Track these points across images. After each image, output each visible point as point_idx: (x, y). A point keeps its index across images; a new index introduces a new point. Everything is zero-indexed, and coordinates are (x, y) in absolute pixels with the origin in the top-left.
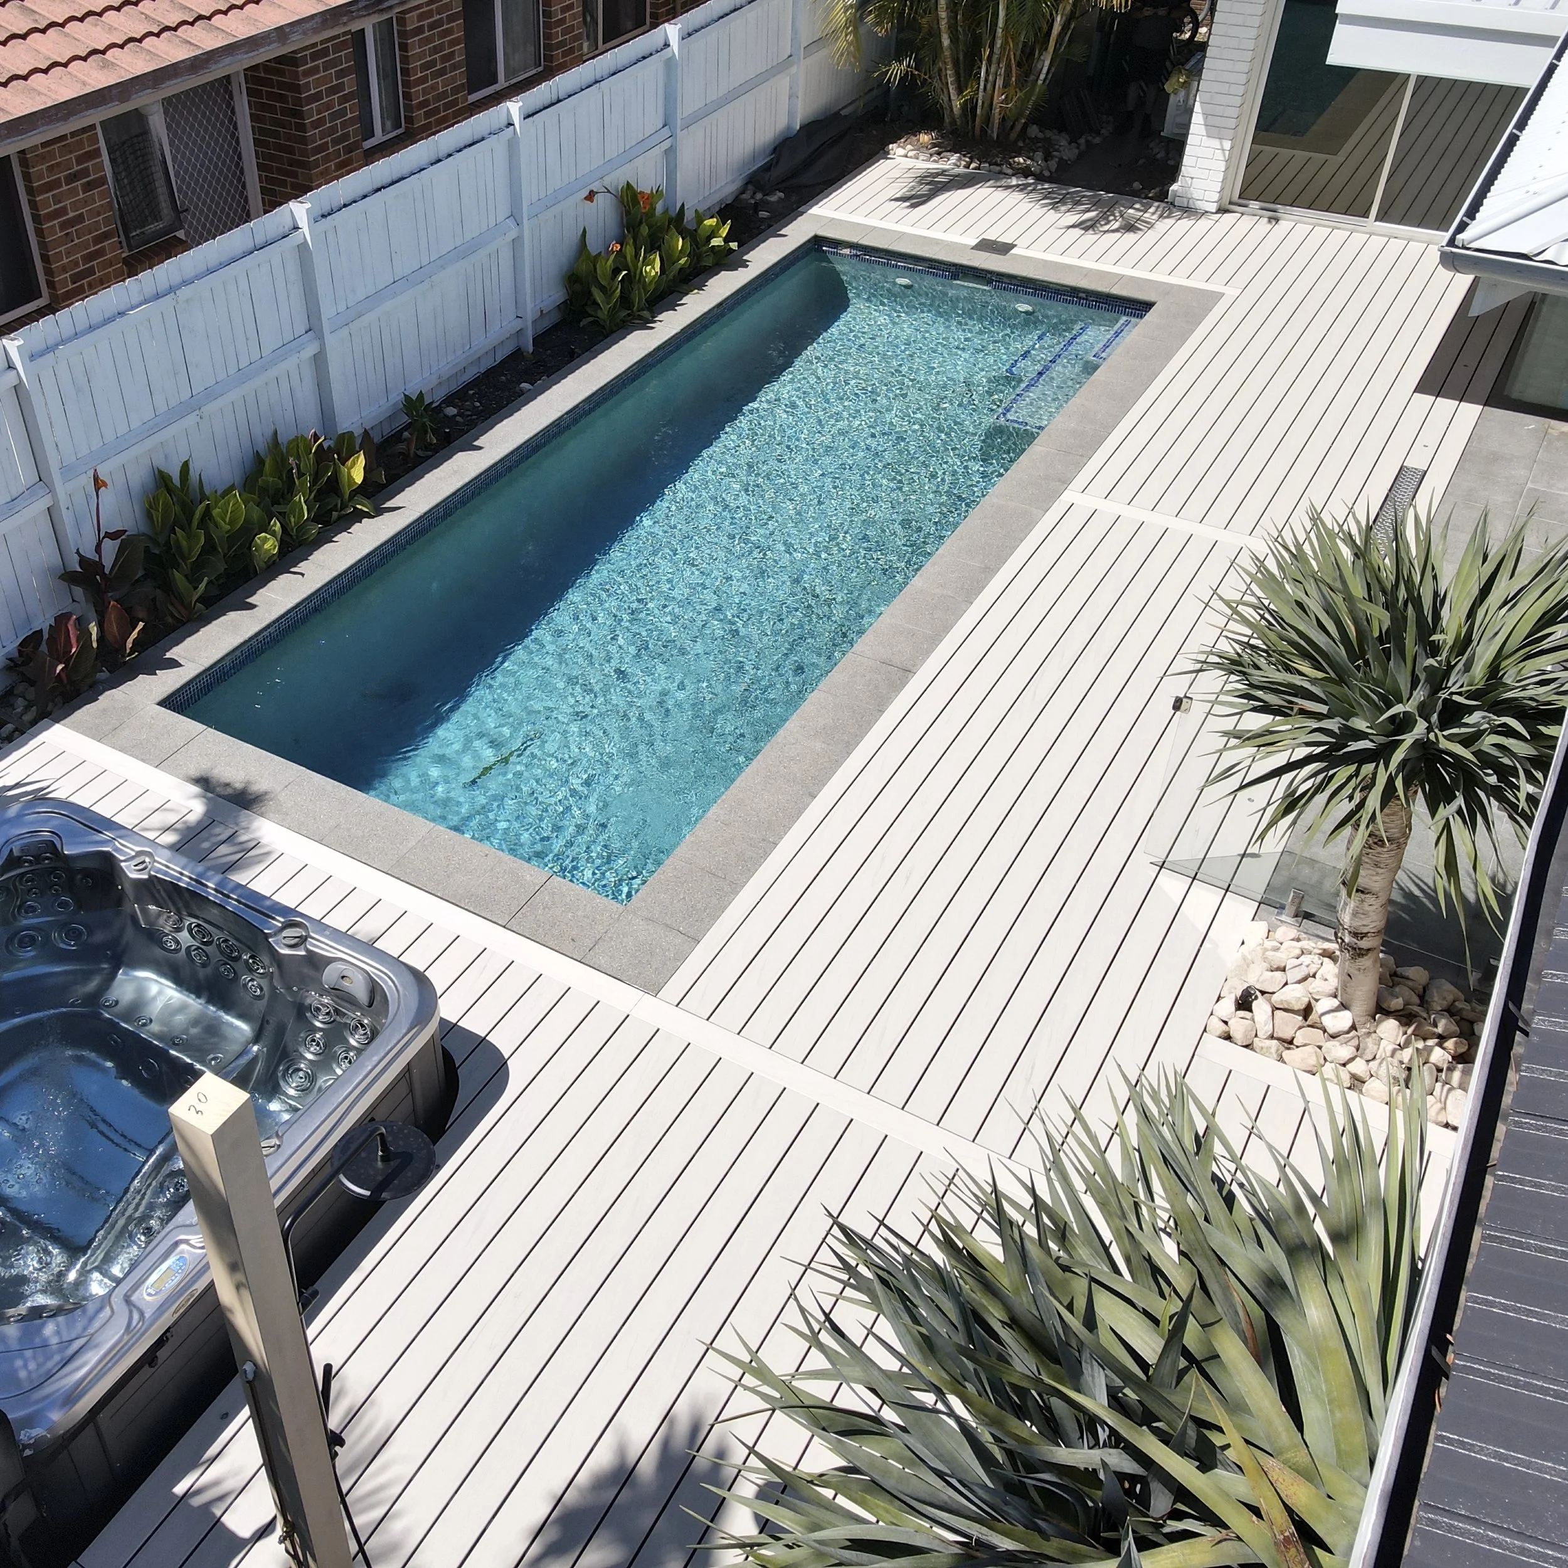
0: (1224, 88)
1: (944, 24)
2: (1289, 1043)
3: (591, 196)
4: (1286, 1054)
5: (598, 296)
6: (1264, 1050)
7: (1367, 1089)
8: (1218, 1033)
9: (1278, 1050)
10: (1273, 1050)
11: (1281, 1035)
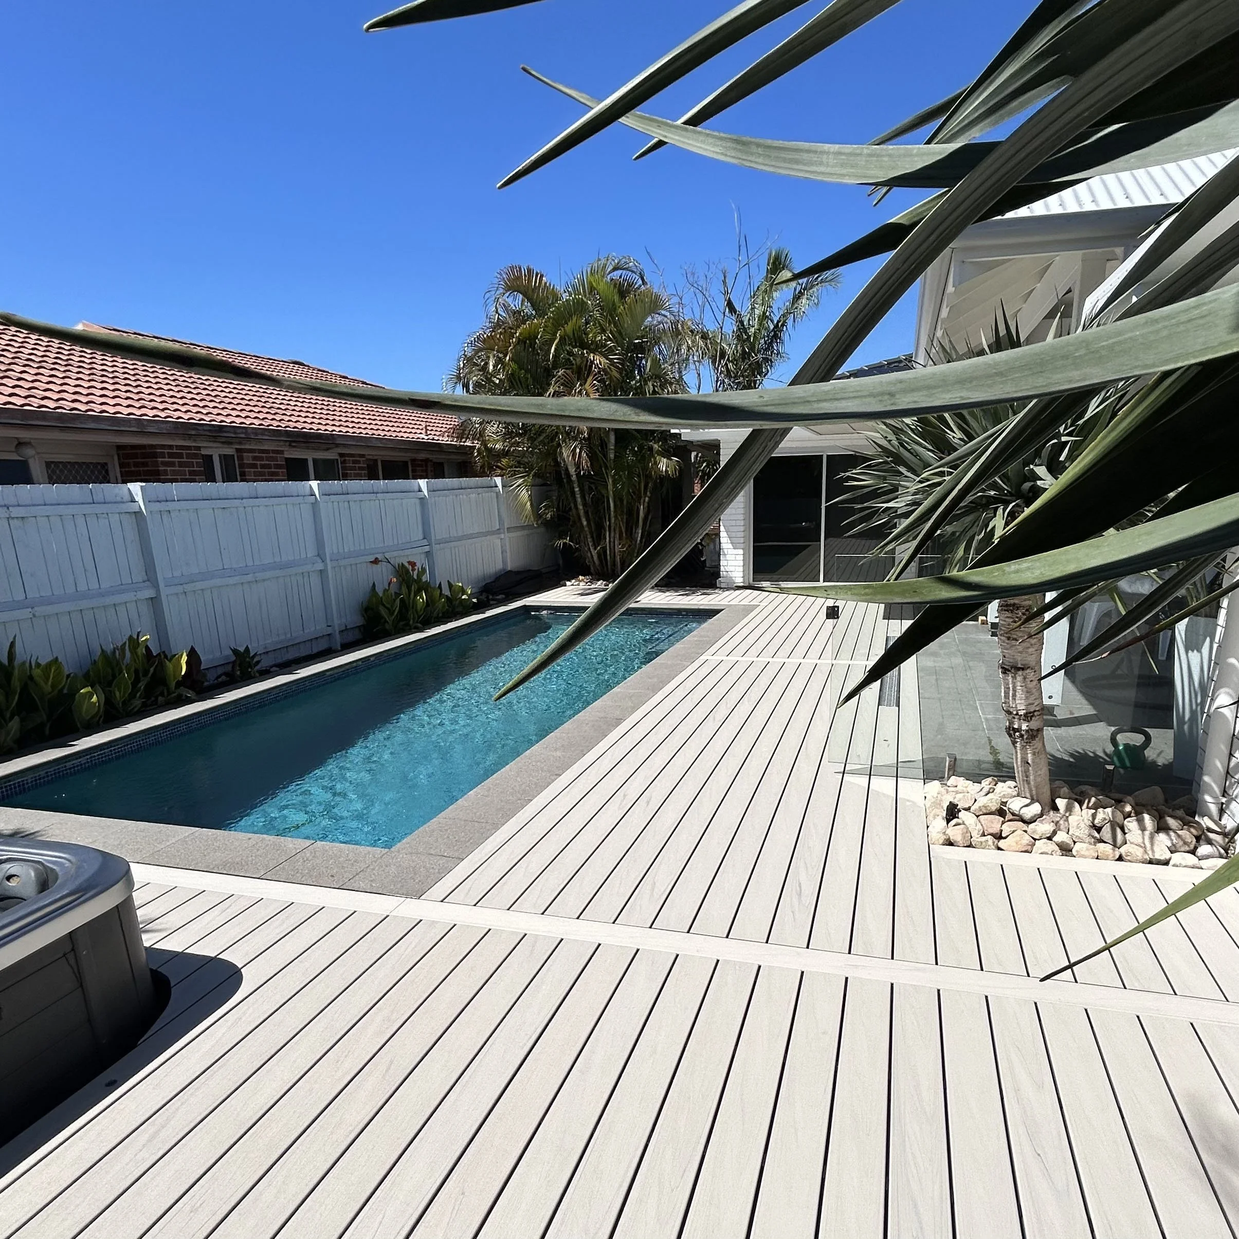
0: (733, 523)
1: (582, 513)
2: (999, 837)
3: (376, 561)
4: (1002, 844)
5: (383, 611)
6: (984, 844)
7: (1077, 851)
8: (941, 842)
9: (994, 843)
10: (990, 843)
11: (991, 831)
